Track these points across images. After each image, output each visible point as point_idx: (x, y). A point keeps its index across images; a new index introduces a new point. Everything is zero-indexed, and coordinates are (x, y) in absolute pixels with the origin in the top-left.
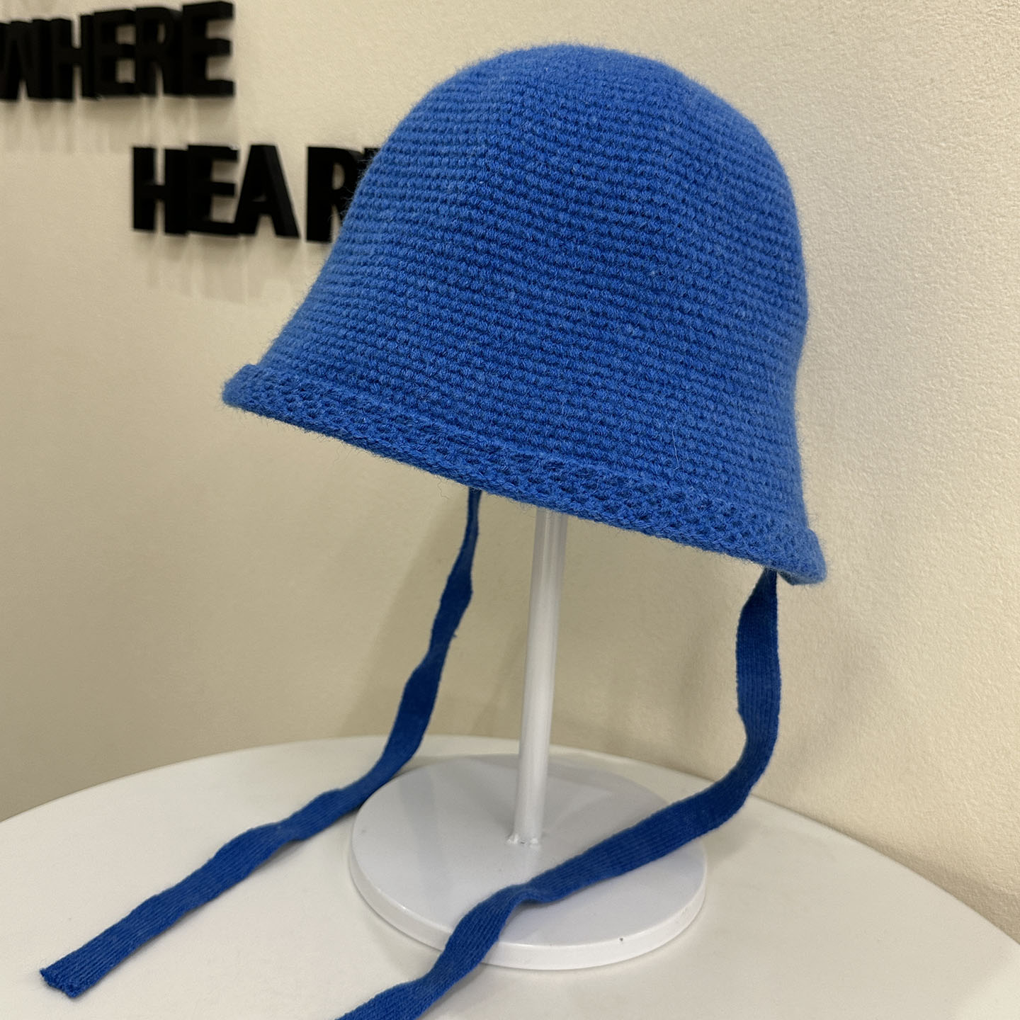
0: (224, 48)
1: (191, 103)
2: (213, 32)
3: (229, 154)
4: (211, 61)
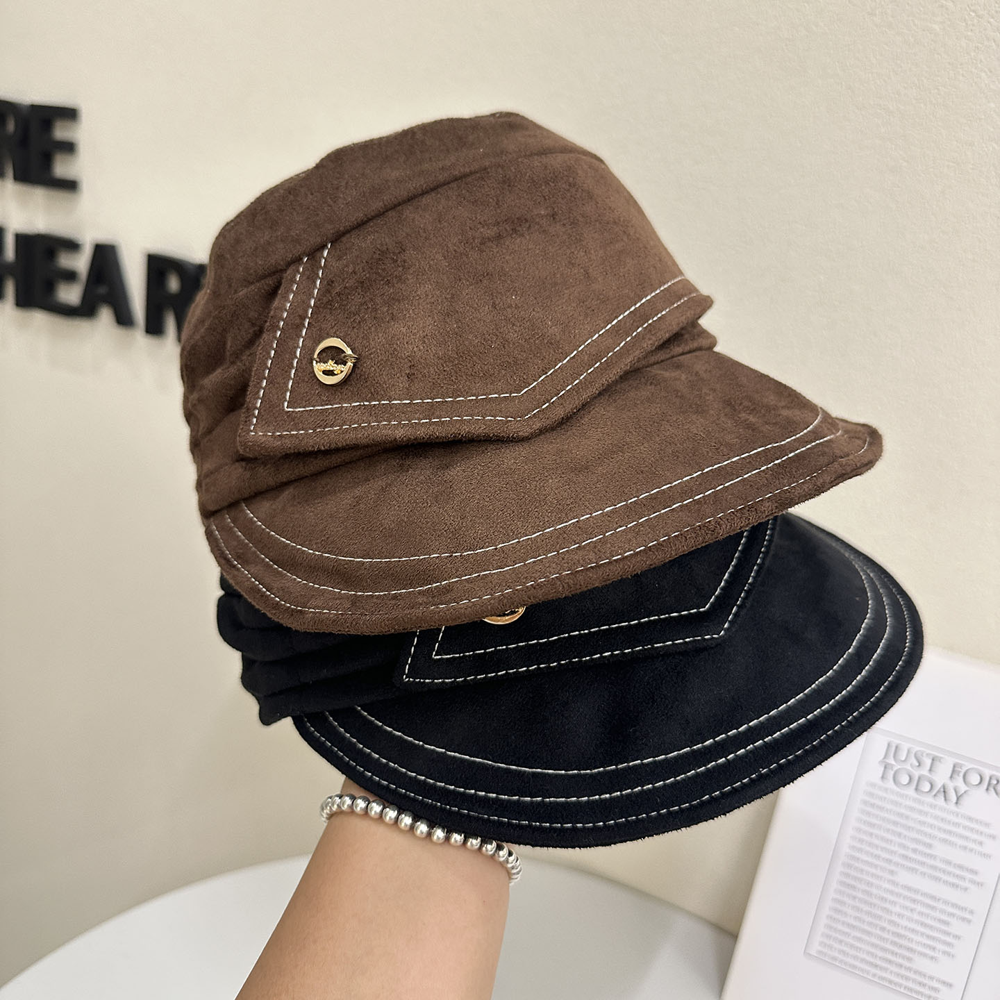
0: (70, 148)
3: (72, 246)
4: (57, 156)
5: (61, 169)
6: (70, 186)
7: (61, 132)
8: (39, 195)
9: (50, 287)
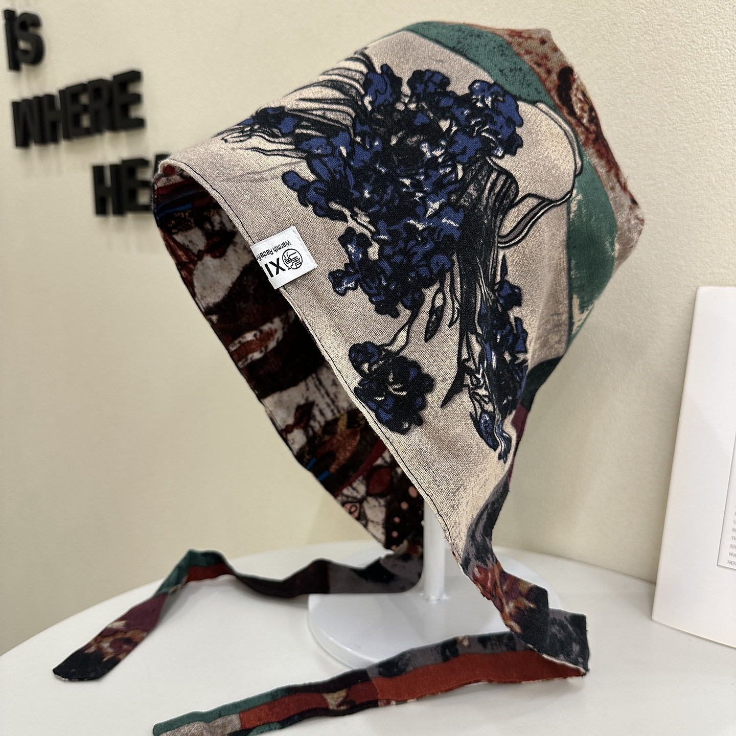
0: (137, 99)
3: (145, 163)
4: (132, 107)
5: (135, 113)
6: (140, 124)
7: (132, 89)
8: (123, 136)
9: (133, 195)
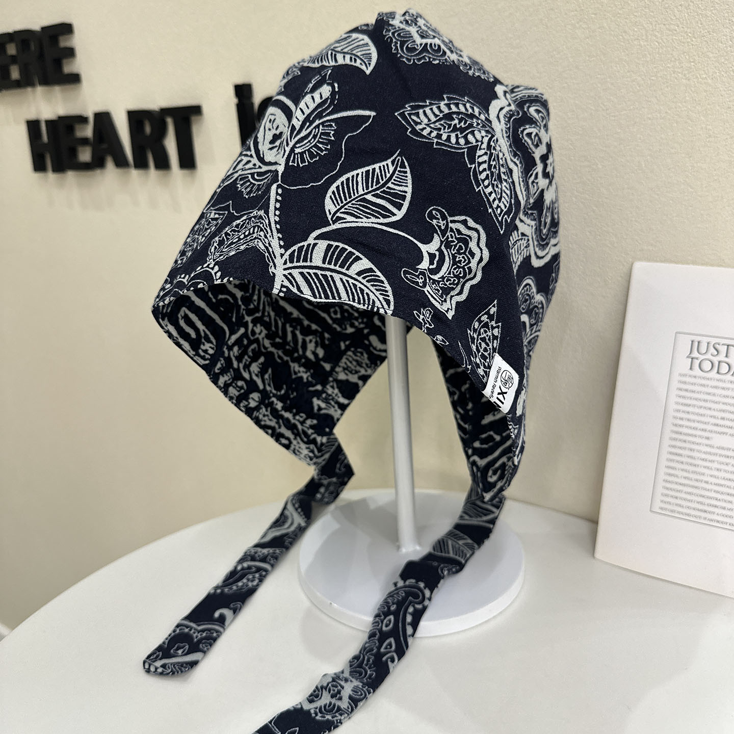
0: (70, 53)
1: (57, 89)
2: (63, 43)
3: (83, 120)
4: (65, 61)
5: (68, 69)
6: (75, 79)
9: (73, 152)
